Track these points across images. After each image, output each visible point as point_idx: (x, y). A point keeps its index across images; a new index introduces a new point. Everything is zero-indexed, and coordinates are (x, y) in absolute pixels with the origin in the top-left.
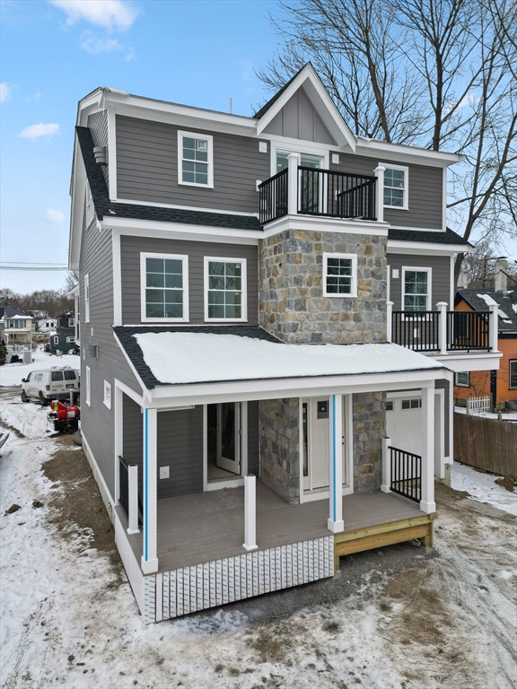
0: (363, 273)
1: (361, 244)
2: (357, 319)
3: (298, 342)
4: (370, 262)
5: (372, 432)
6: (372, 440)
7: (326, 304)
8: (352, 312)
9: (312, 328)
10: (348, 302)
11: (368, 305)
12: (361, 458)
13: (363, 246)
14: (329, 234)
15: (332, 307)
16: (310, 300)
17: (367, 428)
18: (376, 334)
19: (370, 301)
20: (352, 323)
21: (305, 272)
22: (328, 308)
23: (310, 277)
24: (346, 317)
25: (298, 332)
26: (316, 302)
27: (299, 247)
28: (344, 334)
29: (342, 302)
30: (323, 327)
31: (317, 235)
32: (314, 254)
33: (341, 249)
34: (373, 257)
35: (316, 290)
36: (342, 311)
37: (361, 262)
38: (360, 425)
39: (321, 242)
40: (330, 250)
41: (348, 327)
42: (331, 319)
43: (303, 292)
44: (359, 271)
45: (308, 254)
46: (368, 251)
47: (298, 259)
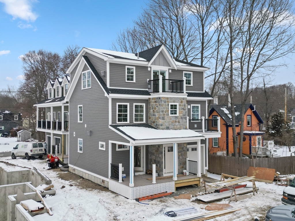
0: (180, 108)
2: (179, 122)
3: (163, 129)
4: (182, 105)
5: (183, 156)
6: (183, 158)
8: (177, 120)
9: (166, 125)
10: (176, 117)
12: (180, 164)
13: (180, 101)
14: (171, 98)
15: (172, 118)
16: (166, 117)
17: (182, 155)
18: (184, 127)
19: (182, 117)
20: (177, 123)
21: (164, 109)
22: (171, 119)
23: (166, 110)
24: (176, 122)
25: (163, 126)
26: (168, 117)
27: (163, 102)
28: (175, 127)
29: (175, 117)
30: (169, 125)
31: (167, 98)
32: (167, 104)
33: (174, 102)
34: (183, 104)
35: (167, 114)
36: (175, 120)
37: (180, 105)
38: (180, 154)
39: (169, 100)
40: (171, 102)
41: (176, 125)
42: (172, 122)
43: (164, 115)
45: (165, 104)
46: (182, 102)
47: (163, 105)
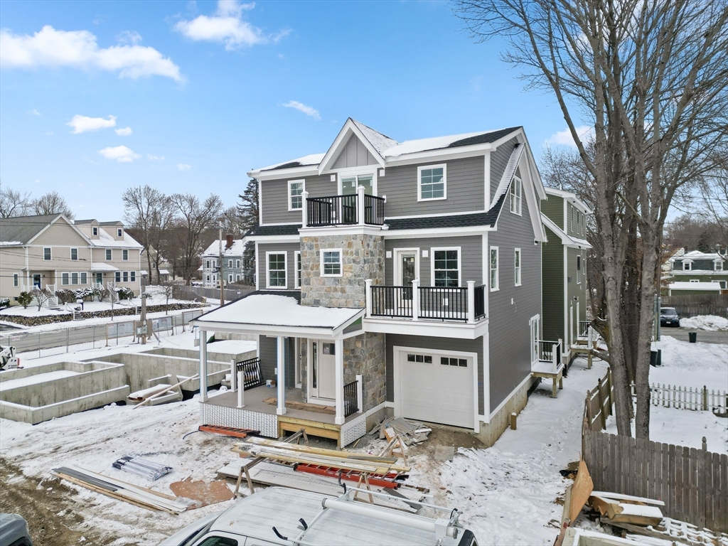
0: (346, 260)
1: (344, 242)
2: (343, 291)
3: (306, 304)
4: (352, 253)
5: (354, 369)
7: (322, 281)
8: (339, 287)
9: (314, 296)
10: (337, 280)
11: (350, 282)
13: (346, 243)
14: (322, 237)
15: (326, 283)
16: (313, 280)
17: (350, 365)
18: (357, 302)
19: (353, 279)
20: (340, 293)
21: (309, 262)
22: (324, 284)
23: (313, 266)
24: (335, 290)
25: (306, 298)
26: (316, 279)
27: (306, 247)
28: (334, 300)
29: (333, 280)
30: (321, 296)
31: (316, 239)
32: (315, 250)
33: (331, 246)
34: (354, 250)
35: (316, 273)
36: (333, 286)
37: (345, 253)
38: (347, 363)
39: (319, 243)
40: (324, 247)
41: (337, 296)
42: (326, 291)
44: (343, 259)
45: (311, 251)
46: (350, 245)
